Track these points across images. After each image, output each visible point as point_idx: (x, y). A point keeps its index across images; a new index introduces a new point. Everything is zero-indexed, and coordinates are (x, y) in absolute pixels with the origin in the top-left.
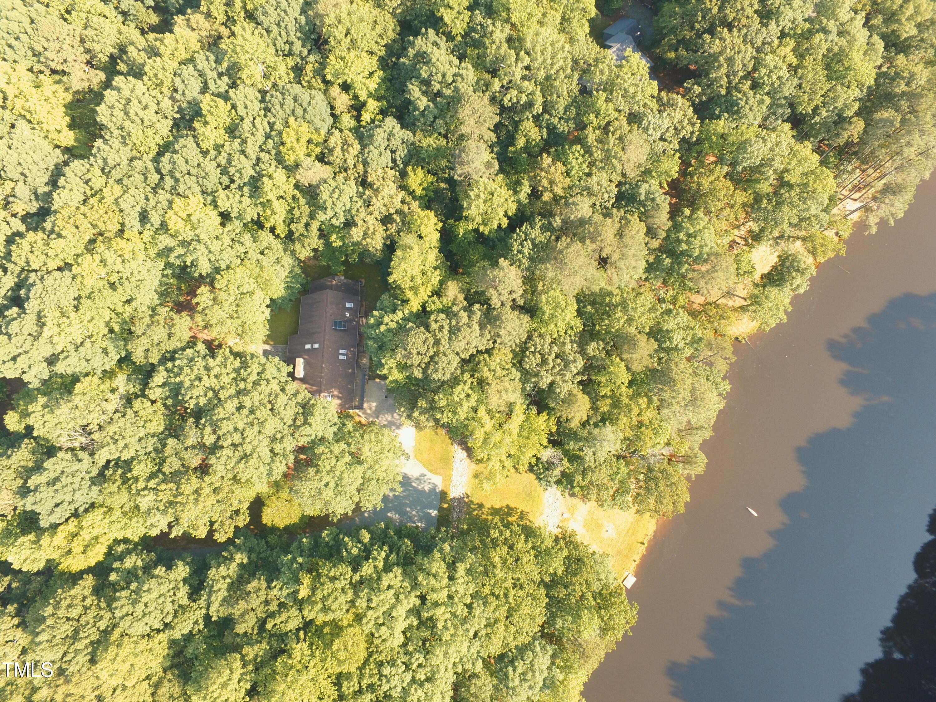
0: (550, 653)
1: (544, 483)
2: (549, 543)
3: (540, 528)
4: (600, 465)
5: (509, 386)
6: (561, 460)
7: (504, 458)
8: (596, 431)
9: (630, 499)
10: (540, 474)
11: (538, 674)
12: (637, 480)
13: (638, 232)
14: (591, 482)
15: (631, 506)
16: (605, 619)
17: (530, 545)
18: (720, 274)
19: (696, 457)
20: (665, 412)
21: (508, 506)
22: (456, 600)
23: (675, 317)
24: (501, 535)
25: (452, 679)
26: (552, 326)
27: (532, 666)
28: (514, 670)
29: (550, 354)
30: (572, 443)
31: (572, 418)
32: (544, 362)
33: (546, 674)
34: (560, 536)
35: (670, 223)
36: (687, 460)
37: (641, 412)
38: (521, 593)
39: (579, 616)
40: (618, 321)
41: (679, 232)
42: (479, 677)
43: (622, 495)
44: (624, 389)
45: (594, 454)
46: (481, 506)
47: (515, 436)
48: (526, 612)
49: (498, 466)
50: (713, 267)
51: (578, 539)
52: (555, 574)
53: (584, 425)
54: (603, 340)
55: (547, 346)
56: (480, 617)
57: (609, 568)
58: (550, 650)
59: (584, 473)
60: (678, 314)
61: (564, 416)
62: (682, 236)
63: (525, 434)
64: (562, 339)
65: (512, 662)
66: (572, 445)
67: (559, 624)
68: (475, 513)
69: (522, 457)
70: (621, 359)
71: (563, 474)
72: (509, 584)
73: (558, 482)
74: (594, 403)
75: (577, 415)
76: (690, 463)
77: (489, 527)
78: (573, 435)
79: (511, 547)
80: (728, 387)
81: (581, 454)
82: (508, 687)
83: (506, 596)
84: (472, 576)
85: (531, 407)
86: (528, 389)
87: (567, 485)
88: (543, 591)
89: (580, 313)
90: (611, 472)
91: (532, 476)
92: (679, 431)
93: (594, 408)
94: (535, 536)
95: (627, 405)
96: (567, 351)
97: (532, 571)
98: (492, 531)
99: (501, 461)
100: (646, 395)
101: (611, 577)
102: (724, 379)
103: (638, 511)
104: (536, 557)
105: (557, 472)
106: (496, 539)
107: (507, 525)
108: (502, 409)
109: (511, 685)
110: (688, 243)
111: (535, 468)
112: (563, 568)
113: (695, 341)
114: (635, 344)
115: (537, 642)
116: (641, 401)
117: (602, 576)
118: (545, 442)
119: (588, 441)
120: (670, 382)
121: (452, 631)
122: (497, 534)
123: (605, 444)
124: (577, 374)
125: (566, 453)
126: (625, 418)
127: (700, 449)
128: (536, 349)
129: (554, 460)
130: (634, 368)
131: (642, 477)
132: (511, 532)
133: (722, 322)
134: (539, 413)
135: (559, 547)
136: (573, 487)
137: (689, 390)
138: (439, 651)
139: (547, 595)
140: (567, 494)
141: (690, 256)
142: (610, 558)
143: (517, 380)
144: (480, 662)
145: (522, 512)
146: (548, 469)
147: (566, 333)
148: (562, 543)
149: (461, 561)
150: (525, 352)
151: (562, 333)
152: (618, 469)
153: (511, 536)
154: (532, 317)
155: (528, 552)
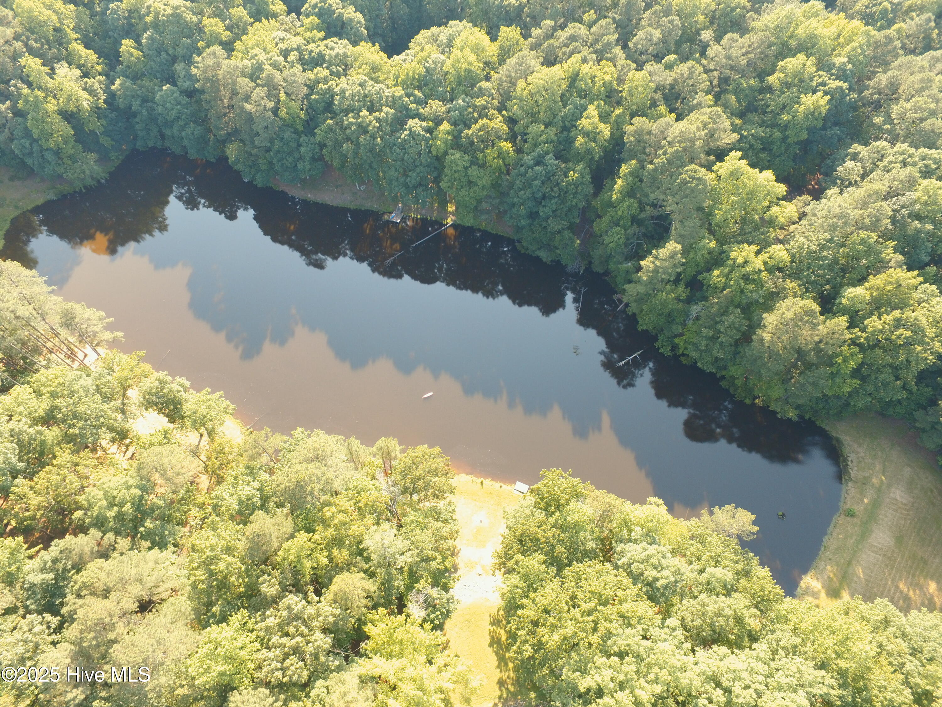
0: (622, 545)
1: (452, 606)
2: (515, 579)
3: (503, 595)
4: (413, 543)
5: (337, 693)
6: (419, 591)
7: (433, 669)
8: (374, 557)
9: (442, 502)
10: (442, 613)
11: (648, 552)
12: (420, 500)
13: (101, 569)
14: (436, 549)
15: (447, 501)
16: (567, 497)
17: (525, 601)
18: (165, 461)
19: (381, 448)
20: (337, 485)
21: (491, 645)
22: (622, 677)
23: (223, 499)
24: (526, 641)
25: (701, 652)
26: (243, 654)
27: (643, 560)
28: (657, 579)
29: (283, 646)
30: (396, 584)
31: (363, 590)
32: (296, 651)
33: (644, 544)
34: (503, 570)
35: (92, 531)
36: (387, 457)
37: (341, 511)
38: (580, 596)
39: (576, 524)
40: (230, 564)
41: (106, 518)
42: (683, 620)
43: (440, 513)
44: (317, 537)
45: (403, 554)
46: (501, 683)
47: (404, 661)
48: (597, 583)
49: (446, 675)
50: (157, 470)
51: (500, 548)
52: (545, 562)
53: (372, 575)
54: (258, 578)
55: (271, 655)
56: (627, 637)
57: (518, 508)
58: (620, 547)
59: (427, 560)
60: (217, 497)
61: (365, 602)
62: (111, 514)
63: (396, 648)
64: (262, 634)
65: (650, 584)
66: (399, 583)
67: (591, 545)
68: (512, 689)
69: (428, 643)
70: (279, 549)
71: (435, 584)
72: (575, 612)
73: (446, 588)
74: (342, 569)
75: (358, 585)
76: (389, 454)
77: (523, 661)
78: (386, 584)
79: (536, 624)
80: (300, 430)
81: (406, 569)
82: (676, 582)
83: (589, 614)
84: (586, 665)
85: (362, 651)
86: (337, 663)
87: (445, 577)
88: (567, 572)
89: (223, 619)
90: (417, 529)
91: (448, 624)
92: (357, 469)
93: (347, 567)
94: (514, 598)
95: (337, 529)
96: (278, 620)
97: (552, 589)
98: (527, 655)
99: (440, 671)
100: (320, 510)
101: (525, 503)
102: (291, 436)
103: (452, 492)
104: (535, 590)
105: (434, 593)
106: (533, 646)
107: (513, 636)
108: (370, 693)
109: (672, 579)
110: (121, 505)
111: (437, 622)
112: (536, 555)
113: (251, 472)
114: (258, 536)
115: (619, 563)
116: (328, 514)
117: (528, 512)
118: (402, 618)
119: (389, 565)
120: (300, 485)
121: (656, 669)
122: (527, 647)
123: (386, 542)
124: (306, 598)
125: (409, 587)
126: (353, 527)
127: (372, 446)
128: (277, 670)
129: (421, 601)
130: (290, 530)
131: (415, 497)
132: (519, 629)
133: (226, 450)
134: (368, 638)
135: (515, 567)
136: (446, 570)
137: (307, 465)
138: (685, 680)
139: (570, 565)
140: (456, 575)
141: (141, 498)
142: (507, 510)
143: (328, 683)
144: (668, 622)
145: (493, 624)
146: (434, 607)
147: (252, 631)
148: (510, 564)
149: (575, 687)
150: (285, 684)
151: (253, 636)
152: (412, 522)
153: (523, 628)
154: (233, 689)
155: (533, 601)
